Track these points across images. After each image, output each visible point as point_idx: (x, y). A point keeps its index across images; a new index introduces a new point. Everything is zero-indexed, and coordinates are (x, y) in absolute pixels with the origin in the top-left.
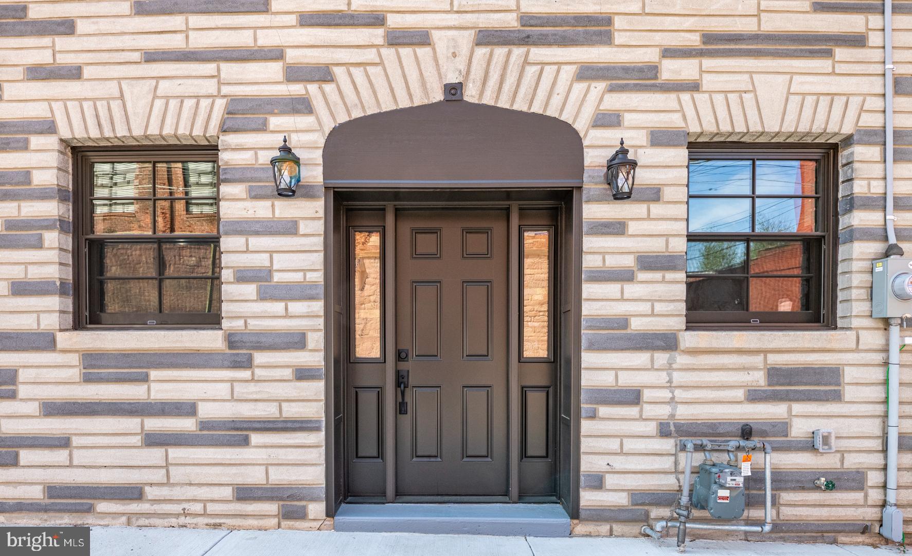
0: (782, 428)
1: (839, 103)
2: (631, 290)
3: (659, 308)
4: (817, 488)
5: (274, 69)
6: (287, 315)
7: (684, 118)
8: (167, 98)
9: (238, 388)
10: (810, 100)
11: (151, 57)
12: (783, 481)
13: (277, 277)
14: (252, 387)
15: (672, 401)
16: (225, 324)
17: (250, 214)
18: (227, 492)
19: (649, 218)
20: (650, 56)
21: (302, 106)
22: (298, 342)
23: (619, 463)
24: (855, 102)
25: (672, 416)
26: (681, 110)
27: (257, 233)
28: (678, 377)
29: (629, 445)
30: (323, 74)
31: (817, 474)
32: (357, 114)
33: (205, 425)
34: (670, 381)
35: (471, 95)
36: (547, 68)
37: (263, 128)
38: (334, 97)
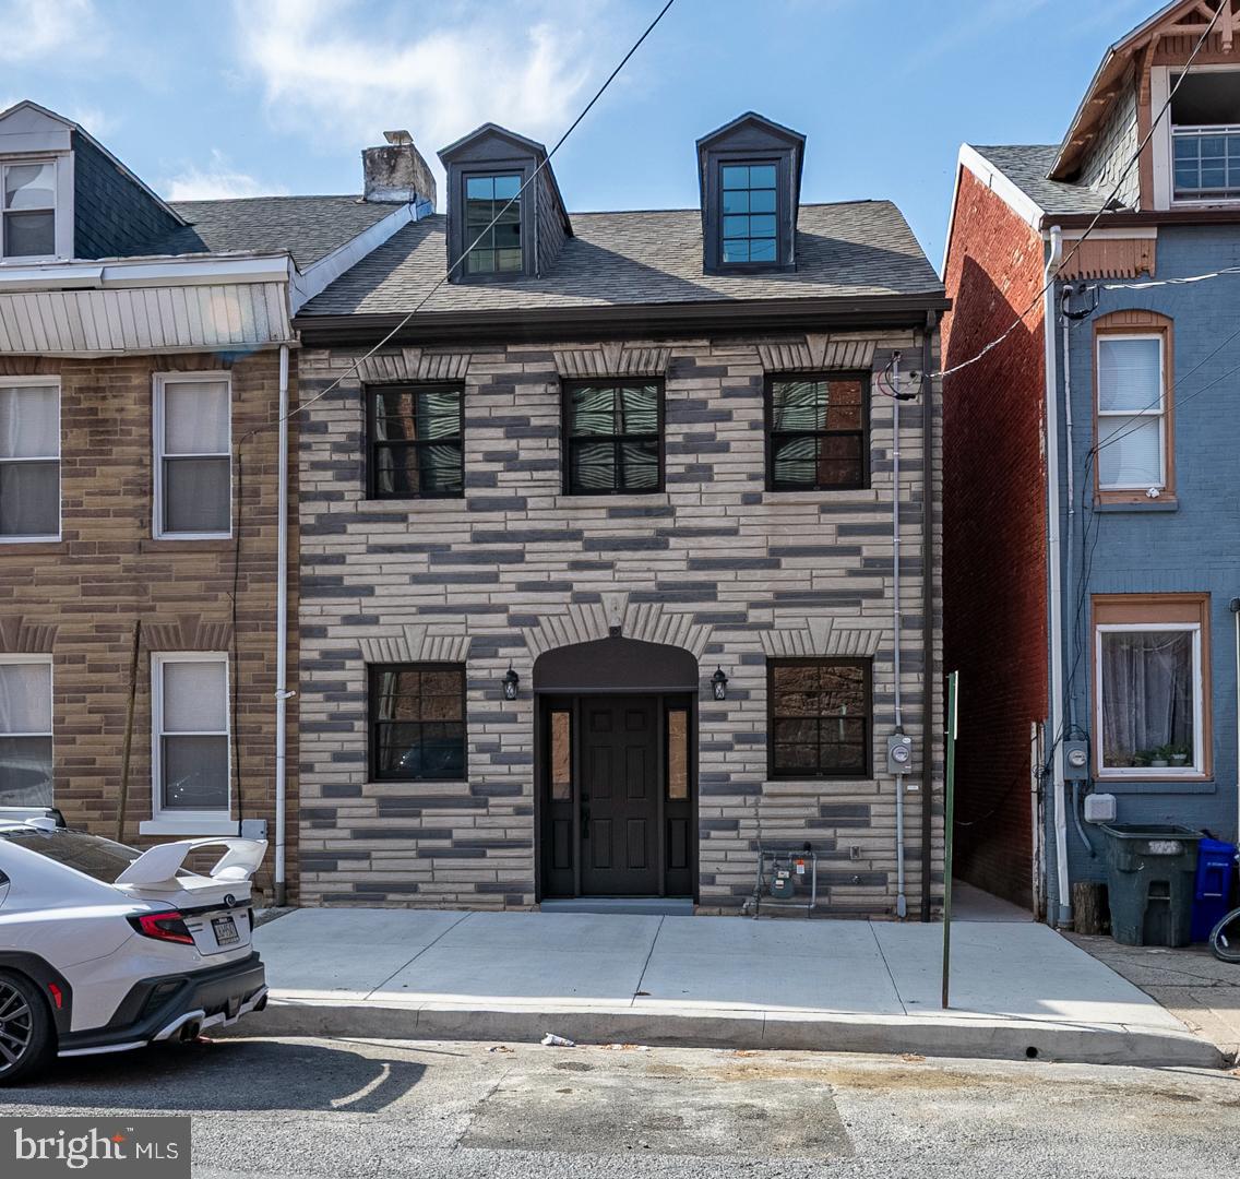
0: (831, 844)
1: (864, 635)
2: (730, 756)
3: (748, 767)
4: (853, 884)
5: (501, 618)
6: (510, 774)
7: (763, 647)
8: (434, 636)
9: (479, 821)
10: (845, 633)
11: (424, 610)
12: (827, 879)
13: (503, 749)
14: (487, 820)
15: (759, 827)
16: (470, 779)
17: (487, 709)
18: (471, 887)
19: (741, 710)
20: (740, 607)
21: (519, 641)
22: (516, 790)
23: (724, 867)
24: (875, 634)
25: (759, 837)
26: (761, 642)
27: (490, 722)
28: (762, 812)
29: (731, 856)
30: (533, 621)
31: (853, 873)
32: (554, 646)
33: (458, 844)
34: (757, 814)
35: (626, 633)
36: (675, 616)
37: (495, 655)
38: (539, 636)
